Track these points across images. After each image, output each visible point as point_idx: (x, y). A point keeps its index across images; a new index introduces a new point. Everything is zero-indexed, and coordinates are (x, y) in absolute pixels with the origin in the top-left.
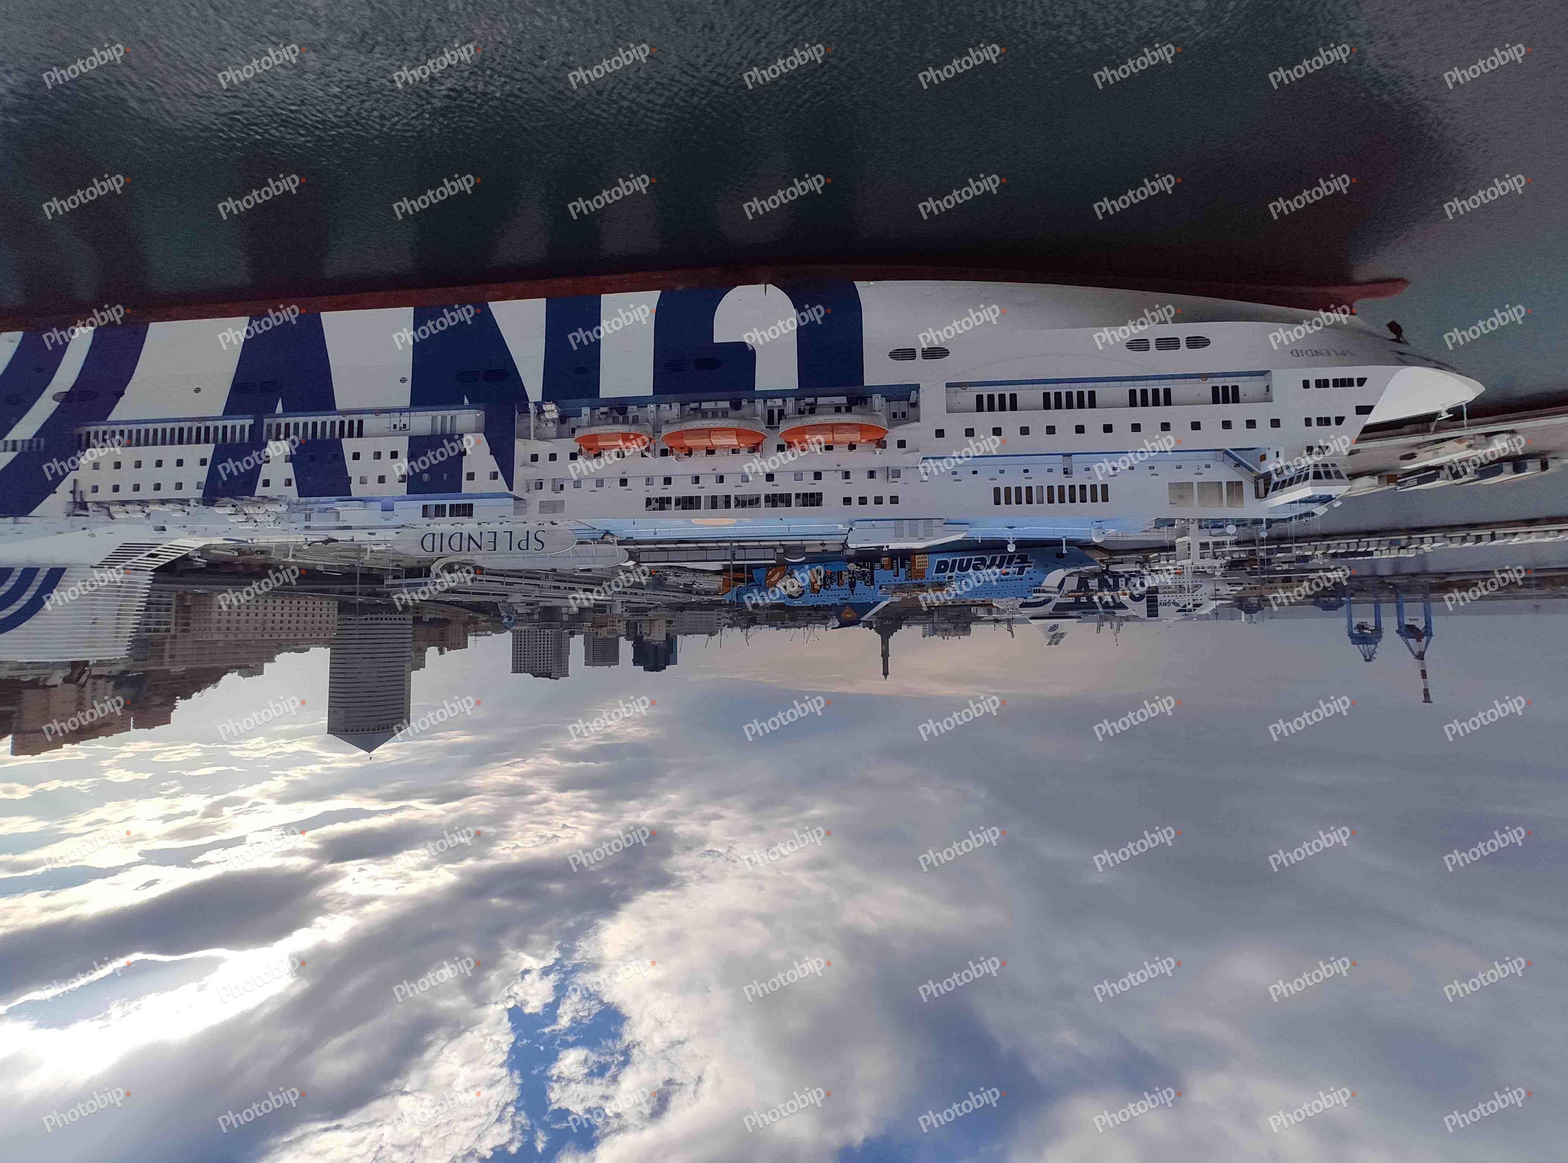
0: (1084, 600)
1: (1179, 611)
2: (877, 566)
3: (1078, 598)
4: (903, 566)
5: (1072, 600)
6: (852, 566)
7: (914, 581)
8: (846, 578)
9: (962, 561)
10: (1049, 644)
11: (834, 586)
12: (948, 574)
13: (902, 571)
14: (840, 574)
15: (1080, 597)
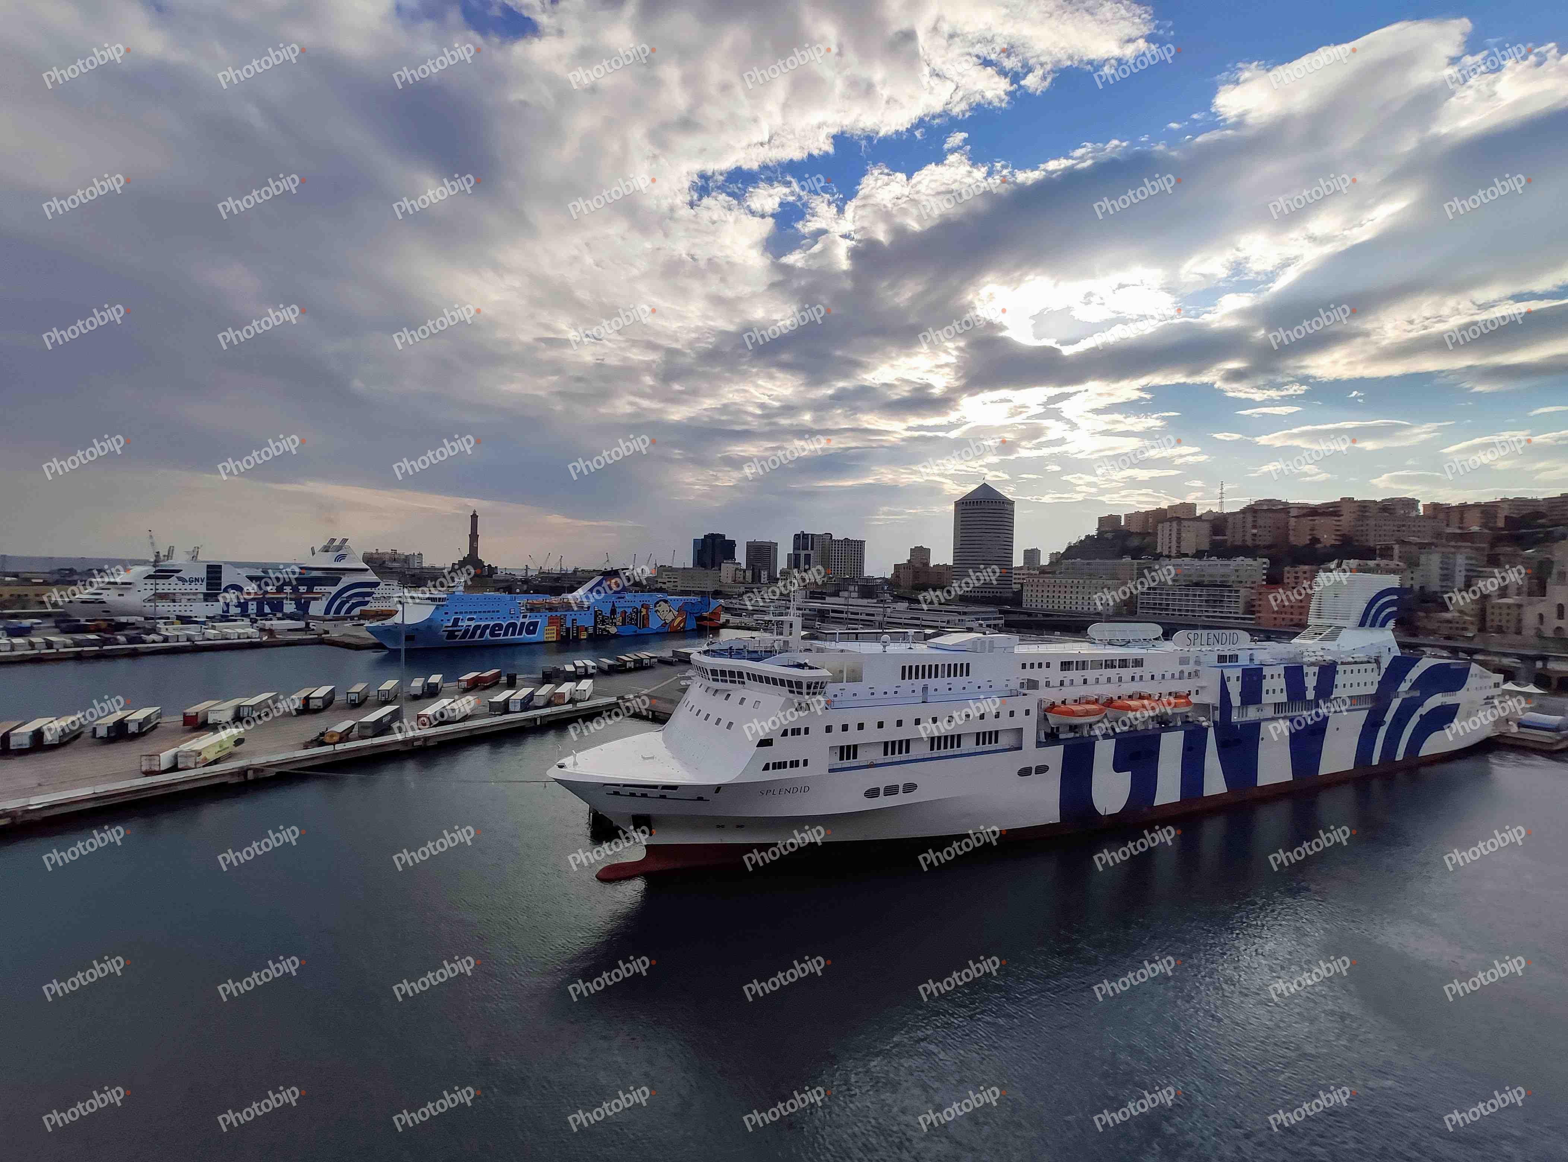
0: (303, 589)
1: (178, 571)
2: (591, 631)
3: (310, 591)
4: (568, 629)
5: (317, 589)
6: (613, 630)
7: (558, 614)
8: (619, 619)
9: (513, 634)
10: (345, 540)
11: (629, 611)
12: (527, 621)
13: (569, 625)
14: (624, 623)
15: (307, 593)
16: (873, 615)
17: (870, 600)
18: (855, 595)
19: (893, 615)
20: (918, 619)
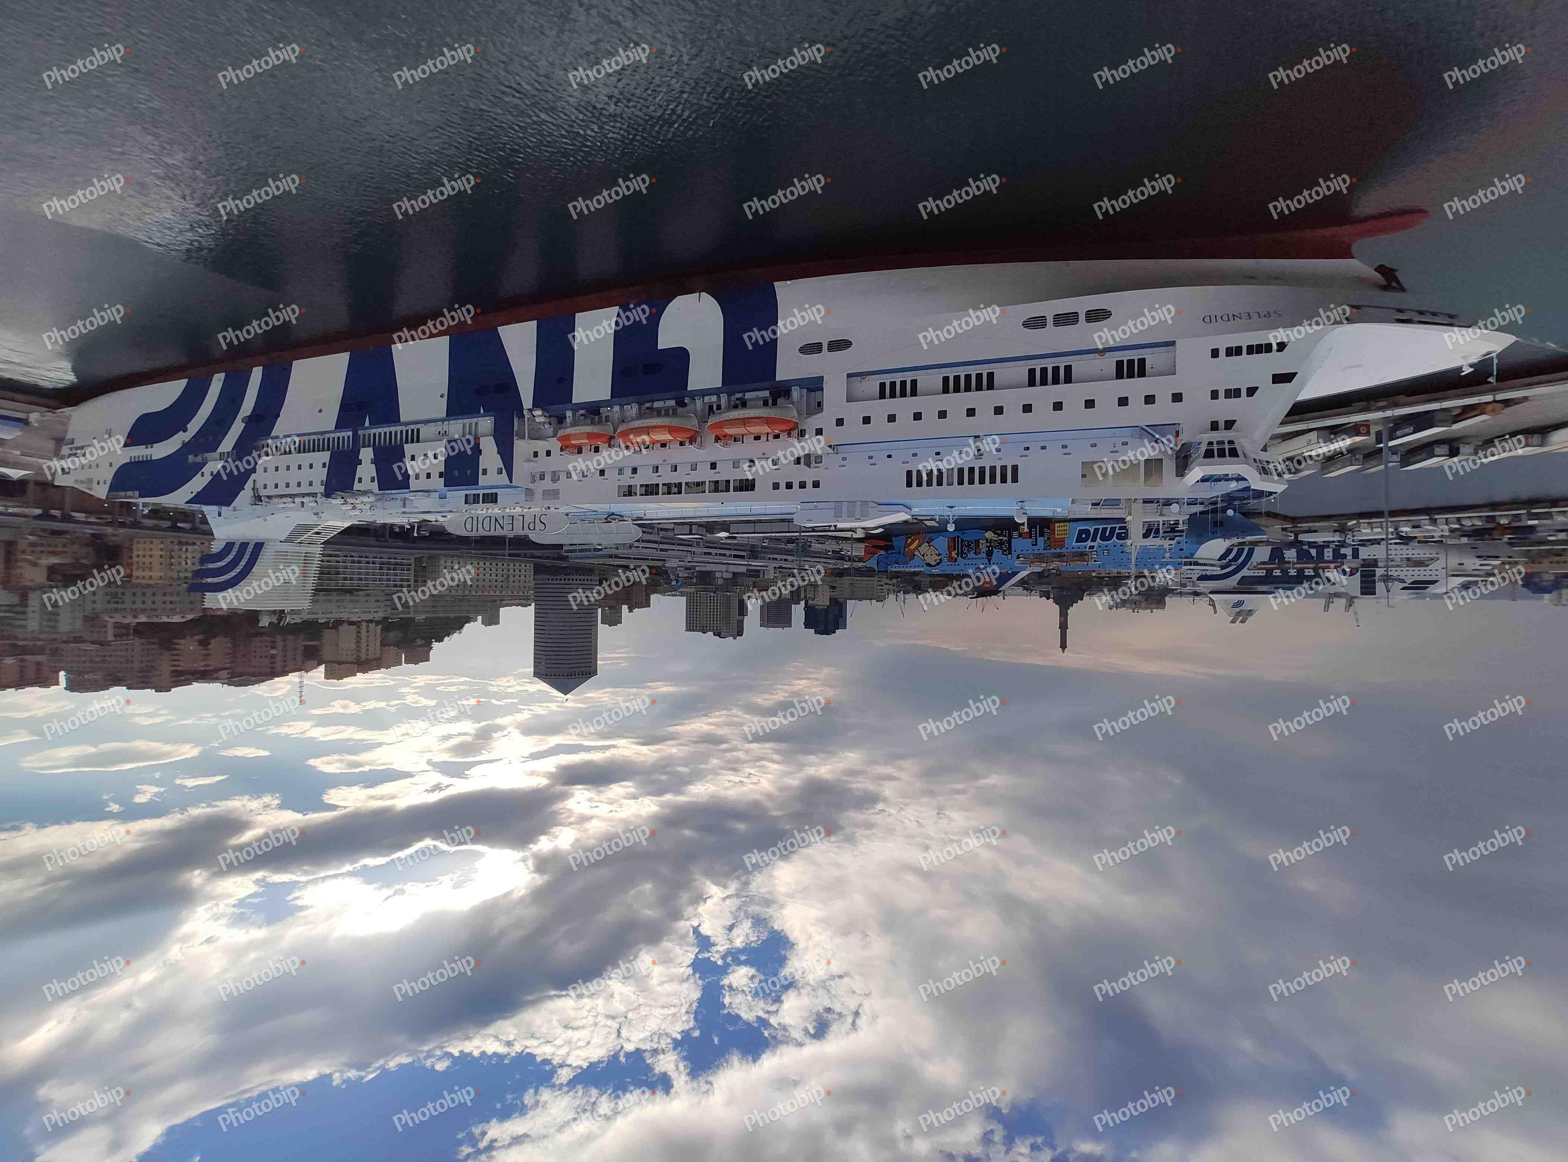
0: (1278, 573)
1: (1404, 588)
2: (1015, 534)
3: (1269, 571)
4: (1042, 535)
5: (1262, 573)
6: (989, 535)
7: (1053, 551)
8: (983, 547)
9: (1104, 530)
10: (1233, 622)
11: (972, 555)
12: (1089, 543)
13: (1041, 540)
14: (977, 542)
15: (1272, 569)
16: (705, 553)
17: (703, 569)
18: (718, 575)
19: (685, 554)
20: (662, 550)
